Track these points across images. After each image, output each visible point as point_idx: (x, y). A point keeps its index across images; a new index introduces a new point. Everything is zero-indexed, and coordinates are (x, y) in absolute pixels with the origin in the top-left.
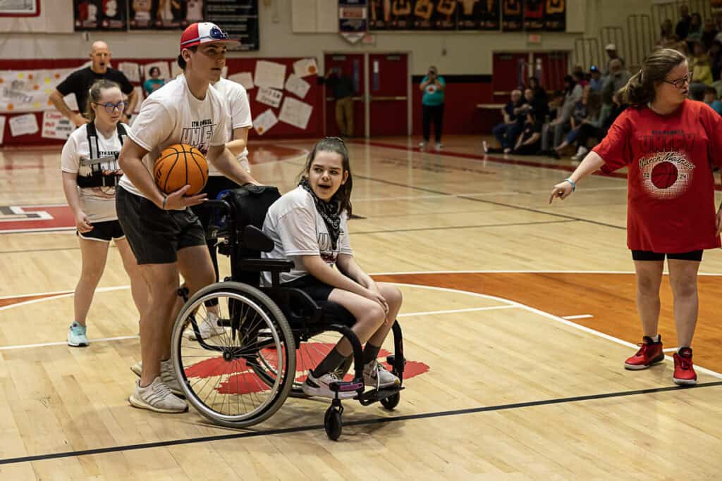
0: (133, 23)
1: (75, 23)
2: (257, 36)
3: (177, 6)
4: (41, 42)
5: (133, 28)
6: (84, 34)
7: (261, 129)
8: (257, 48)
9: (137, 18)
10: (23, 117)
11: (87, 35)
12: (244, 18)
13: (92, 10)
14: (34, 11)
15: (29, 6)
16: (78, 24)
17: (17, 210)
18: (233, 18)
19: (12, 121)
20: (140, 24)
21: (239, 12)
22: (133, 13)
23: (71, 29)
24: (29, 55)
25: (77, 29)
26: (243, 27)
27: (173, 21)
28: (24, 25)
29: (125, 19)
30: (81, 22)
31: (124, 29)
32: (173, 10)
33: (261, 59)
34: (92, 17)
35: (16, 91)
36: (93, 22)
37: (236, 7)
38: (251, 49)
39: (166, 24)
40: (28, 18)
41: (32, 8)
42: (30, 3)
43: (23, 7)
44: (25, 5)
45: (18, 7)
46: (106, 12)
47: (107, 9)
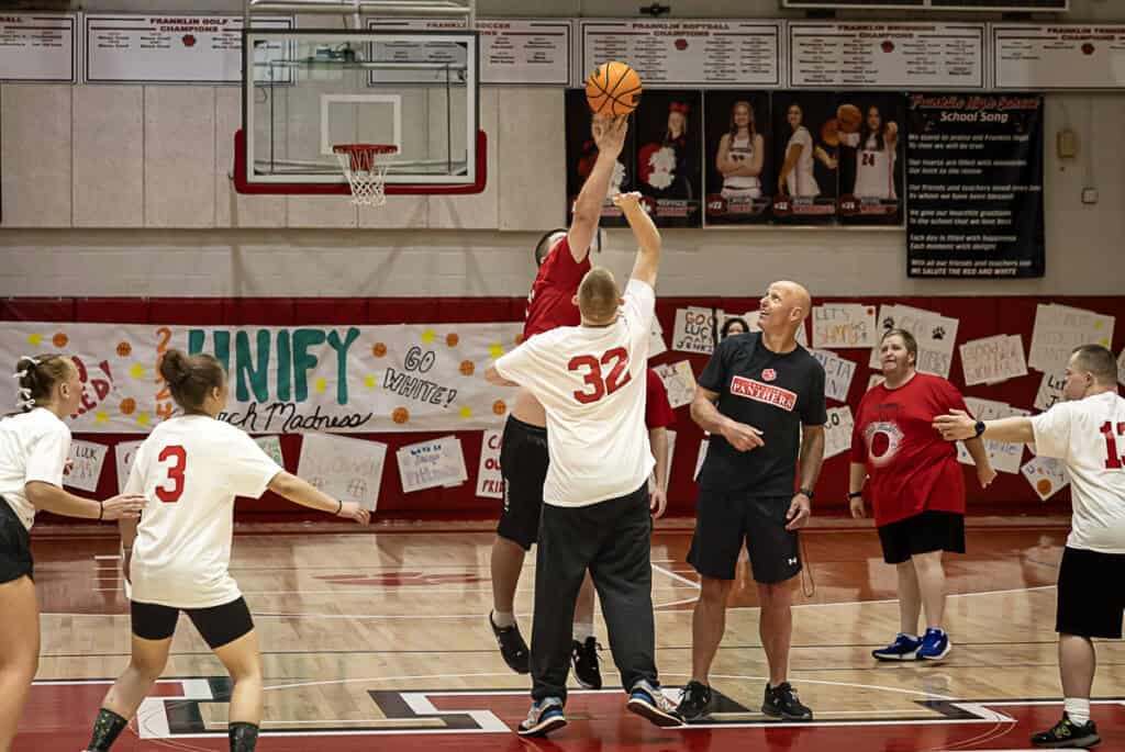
0: (717, 205)
2: (1040, 240)
3: (830, 162)
4: (485, 254)
5: (714, 218)
7: (1045, 486)
8: (1038, 270)
9: (726, 193)
10: (432, 443)
12: (1005, 191)
14: (470, 178)
15: (459, 164)
17: (418, 703)
18: (975, 192)
19: (403, 454)
20: (734, 209)
21: (991, 176)
22: (716, 182)
24: (451, 286)
26: (1001, 217)
27: (817, 201)
28: (442, 211)
29: (697, 196)
31: (693, 221)
32: (819, 170)
33: (1047, 300)
35: (415, 374)
37: (988, 163)
38: (1022, 274)
39: (799, 210)
40: (453, 197)
41: (465, 173)
42: (461, 159)
43: (443, 168)
44: (449, 162)
45: (432, 170)
46: (647, 179)
47: (652, 169)
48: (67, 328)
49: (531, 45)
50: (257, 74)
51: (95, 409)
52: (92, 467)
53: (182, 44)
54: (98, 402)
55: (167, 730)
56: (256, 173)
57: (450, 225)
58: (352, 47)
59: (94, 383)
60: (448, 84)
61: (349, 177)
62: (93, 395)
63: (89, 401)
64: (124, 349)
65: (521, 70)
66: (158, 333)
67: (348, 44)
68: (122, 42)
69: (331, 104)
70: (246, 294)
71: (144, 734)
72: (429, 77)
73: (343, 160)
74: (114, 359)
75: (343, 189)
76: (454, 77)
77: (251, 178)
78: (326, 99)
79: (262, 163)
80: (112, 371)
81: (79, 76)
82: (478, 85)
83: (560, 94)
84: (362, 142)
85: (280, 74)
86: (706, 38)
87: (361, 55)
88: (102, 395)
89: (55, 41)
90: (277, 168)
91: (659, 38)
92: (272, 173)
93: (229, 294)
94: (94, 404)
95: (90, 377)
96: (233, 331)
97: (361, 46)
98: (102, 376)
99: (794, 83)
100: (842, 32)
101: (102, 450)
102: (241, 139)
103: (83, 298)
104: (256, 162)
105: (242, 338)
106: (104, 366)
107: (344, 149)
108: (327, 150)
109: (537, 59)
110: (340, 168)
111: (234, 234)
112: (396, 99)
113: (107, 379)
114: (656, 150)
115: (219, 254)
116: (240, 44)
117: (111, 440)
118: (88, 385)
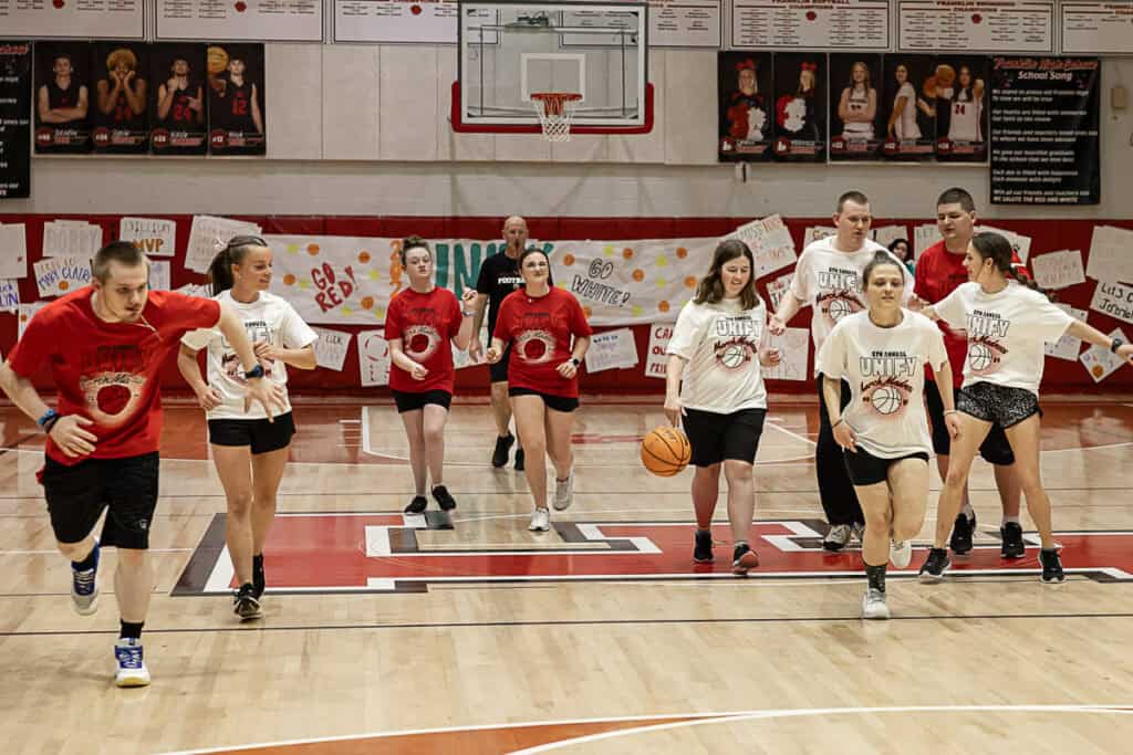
0: (839, 145)
1: (721, 146)
2: (1096, 174)
3: (930, 111)
4: (652, 182)
5: (836, 156)
6: (739, 167)
7: (1098, 370)
8: (1094, 199)
9: (846, 135)
10: (609, 334)
11: (744, 169)
12: (1069, 136)
13: (756, 118)
14: (641, 121)
15: (632, 110)
16: (727, 147)
17: (592, 532)
18: (1045, 136)
20: (852, 148)
21: (1059, 124)
22: (838, 126)
23: (713, 159)
24: (625, 209)
25: (724, 157)
26: (1067, 156)
27: (919, 142)
28: (619, 149)
29: (823, 138)
30: (734, 144)
31: (819, 158)
32: (921, 118)
33: (1101, 223)
34: (755, 134)
35: (598, 280)
36: (757, 143)
37: (1055, 113)
38: (1081, 201)
39: (904, 149)
40: (628, 136)
41: (636, 117)
42: (634, 106)
43: (620, 113)
44: (624, 109)
45: (610, 114)
46: (783, 123)
47: (787, 116)
48: (318, 240)
49: (691, 15)
50: (470, 37)
51: (342, 305)
52: (339, 351)
53: (410, 12)
54: (343, 298)
55: (389, 550)
56: (469, 116)
57: (626, 160)
58: (547, 15)
59: (341, 284)
60: (623, 47)
61: (543, 120)
62: (339, 294)
63: (337, 298)
64: (364, 258)
65: (683, 36)
66: (392, 244)
67: (543, 12)
68: (363, 11)
69: (529, 61)
70: (461, 214)
71: (369, 553)
72: (608, 40)
73: (539, 106)
74: (356, 265)
75: (537, 129)
76: (628, 41)
77: (465, 120)
78: (525, 57)
79: (475, 108)
80: (355, 275)
81: (328, 37)
82: (647, 47)
83: (714, 56)
84: (555, 91)
85: (489, 37)
86: (829, 11)
87: (553, 22)
88: (347, 294)
89: (309, 10)
90: (485, 113)
91: (793, 11)
92: (482, 116)
93: (449, 214)
94: (340, 301)
95: (337, 280)
96: (451, 243)
97: (553, 15)
98: (347, 278)
99: (902, 47)
100: (941, 6)
101: (347, 337)
102: (457, 89)
103: (330, 216)
104: (469, 108)
105: (458, 250)
106: (349, 271)
107: (538, 96)
108: (526, 97)
109: (696, 27)
110: (535, 113)
111: (453, 166)
112: (581, 57)
113: (351, 281)
114: (790, 101)
115: (441, 181)
116: (456, 12)
117: (354, 330)
118: (336, 286)
